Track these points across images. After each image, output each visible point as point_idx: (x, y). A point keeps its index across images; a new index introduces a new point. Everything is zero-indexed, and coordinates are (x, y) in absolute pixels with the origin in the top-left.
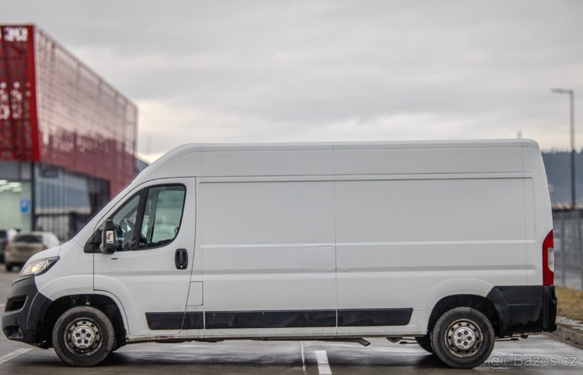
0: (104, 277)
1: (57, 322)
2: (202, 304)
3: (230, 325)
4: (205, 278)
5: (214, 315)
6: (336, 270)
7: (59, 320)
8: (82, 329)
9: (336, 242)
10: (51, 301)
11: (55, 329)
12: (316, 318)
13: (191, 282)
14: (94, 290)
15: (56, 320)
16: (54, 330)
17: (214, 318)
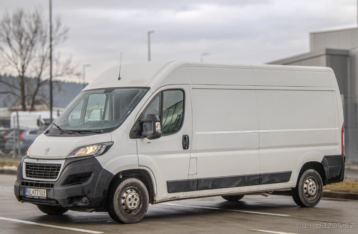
0: (144, 156)
1: (117, 191)
2: (196, 174)
3: (210, 187)
4: (198, 155)
5: (202, 181)
6: (259, 149)
7: (118, 189)
8: (132, 195)
9: (259, 130)
10: (113, 175)
11: (116, 196)
12: (250, 180)
13: (190, 158)
14: (139, 166)
15: (116, 189)
16: (114, 197)
17: (202, 183)
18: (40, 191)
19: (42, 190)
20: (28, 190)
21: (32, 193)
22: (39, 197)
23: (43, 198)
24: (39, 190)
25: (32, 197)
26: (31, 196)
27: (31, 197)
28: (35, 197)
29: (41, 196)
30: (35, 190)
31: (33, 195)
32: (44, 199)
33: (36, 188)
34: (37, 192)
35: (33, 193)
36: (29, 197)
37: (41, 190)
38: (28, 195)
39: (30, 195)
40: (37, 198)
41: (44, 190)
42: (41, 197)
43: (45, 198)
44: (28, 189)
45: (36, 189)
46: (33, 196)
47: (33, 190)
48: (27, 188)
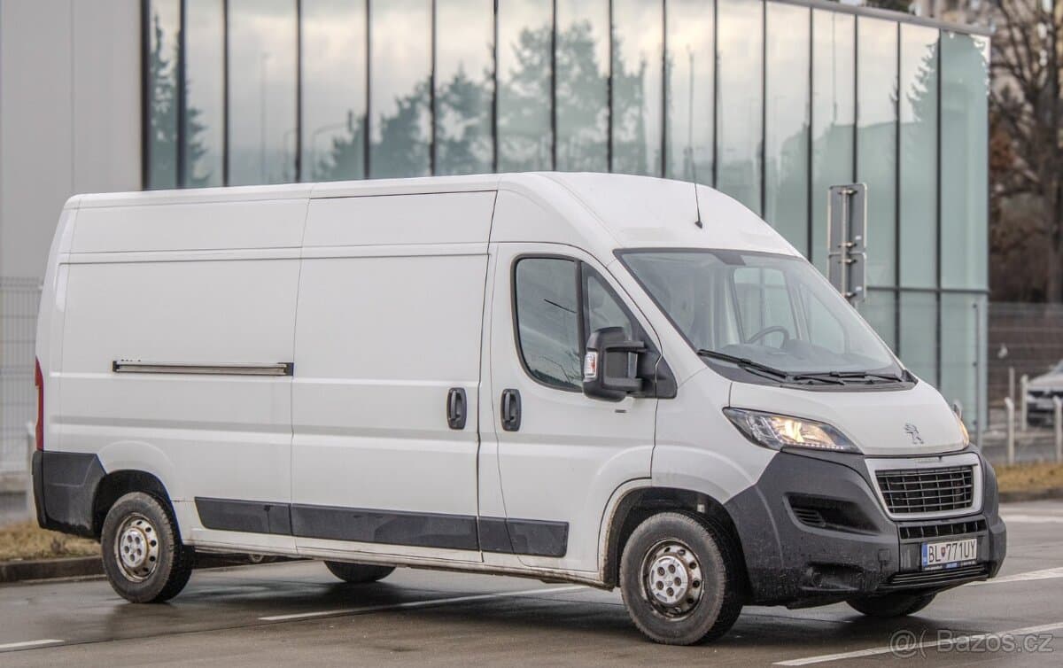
18: (961, 545)
19: (967, 541)
20: (931, 547)
21: (939, 556)
22: (959, 562)
23: (970, 563)
24: (959, 543)
25: (941, 567)
26: (939, 565)
27: (938, 568)
28: (948, 566)
29: (964, 559)
30: (948, 545)
31: (944, 560)
32: (971, 565)
33: (952, 540)
34: (953, 549)
35: (943, 554)
36: (932, 568)
37: (963, 542)
38: (929, 563)
39: (934, 562)
40: (955, 565)
41: (973, 540)
42: (963, 561)
43: (974, 563)
44: (928, 546)
45: (951, 543)
46: (945, 564)
47: (944, 544)
48: (927, 543)
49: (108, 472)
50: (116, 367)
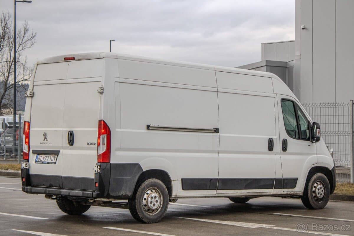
49: (144, 171)
50: (148, 127)
